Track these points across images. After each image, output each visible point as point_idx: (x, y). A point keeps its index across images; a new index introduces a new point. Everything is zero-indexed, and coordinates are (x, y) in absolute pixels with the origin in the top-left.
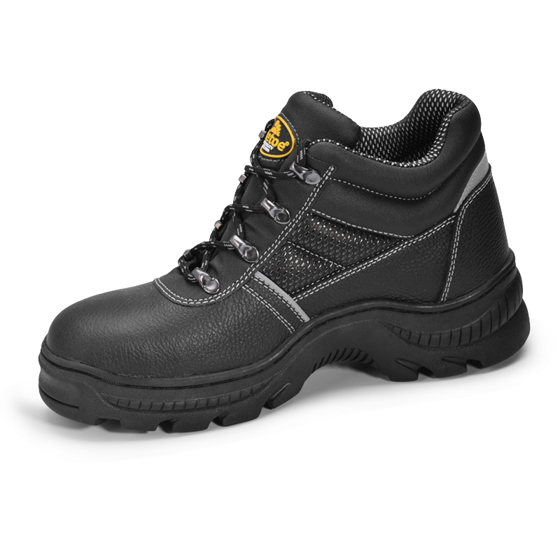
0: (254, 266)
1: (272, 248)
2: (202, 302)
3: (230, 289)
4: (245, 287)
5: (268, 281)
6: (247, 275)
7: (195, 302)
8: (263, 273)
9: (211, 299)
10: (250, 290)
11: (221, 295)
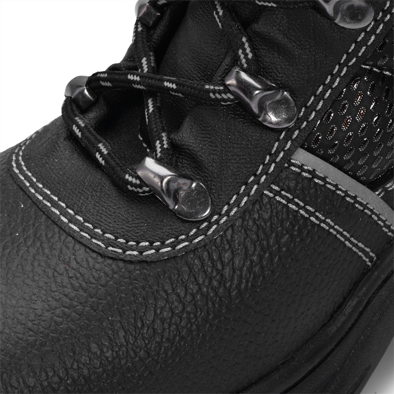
0: (288, 138)
1: (328, 87)
2: (173, 246)
3: (237, 203)
4: (271, 190)
5: (322, 168)
6: (273, 160)
7: (158, 249)
8: (310, 150)
9: (196, 235)
10: (283, 197)
11: (217, 222)
